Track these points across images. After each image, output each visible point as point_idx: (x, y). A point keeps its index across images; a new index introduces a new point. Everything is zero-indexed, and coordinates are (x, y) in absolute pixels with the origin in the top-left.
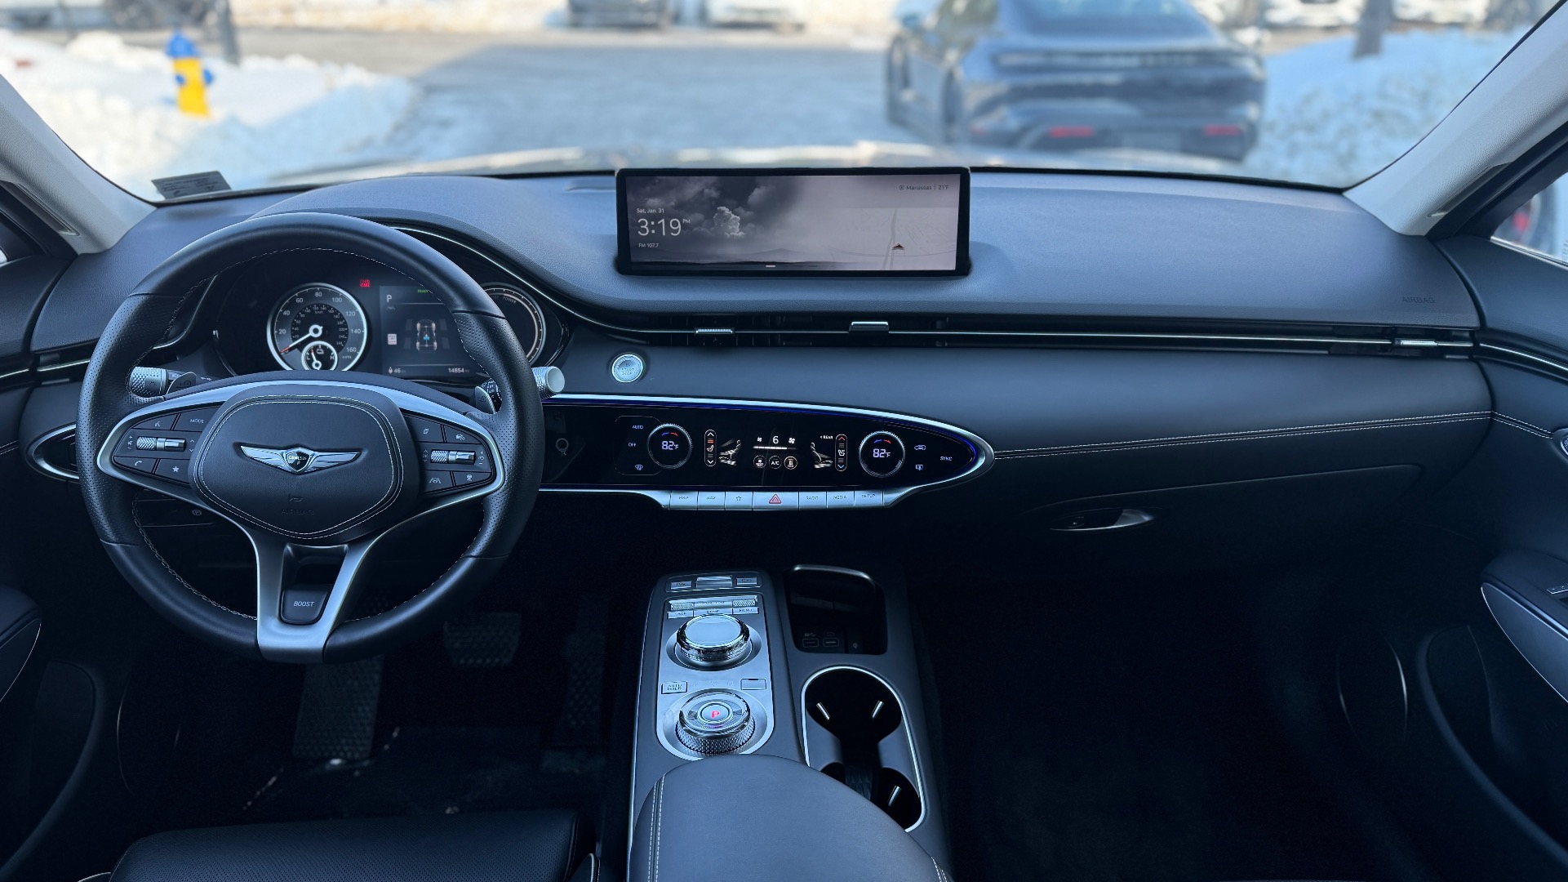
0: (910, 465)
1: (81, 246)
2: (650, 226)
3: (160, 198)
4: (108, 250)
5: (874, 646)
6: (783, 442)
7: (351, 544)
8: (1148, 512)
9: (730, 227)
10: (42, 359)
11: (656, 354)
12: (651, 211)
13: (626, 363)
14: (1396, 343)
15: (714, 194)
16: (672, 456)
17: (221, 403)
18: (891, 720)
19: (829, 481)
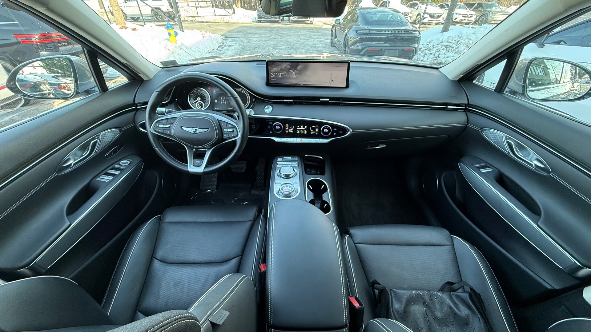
0: (332, 133)
1: (145, 78)
2: (274, 75)
3: (162, 66)
4: (150, 79)
5: (322, 173)
6: (304, 127)
7: (208, 149)
8: (385, 145)
9: (293, 75)
10: (138, 105)
11: (274, 106)
12: (274, 71)
13: (268, 108)
14: (447, 107)
15: (289, 67)
16: (278, 130)
17: (177, 117)
18: (325, 190)
19: (314, 136)
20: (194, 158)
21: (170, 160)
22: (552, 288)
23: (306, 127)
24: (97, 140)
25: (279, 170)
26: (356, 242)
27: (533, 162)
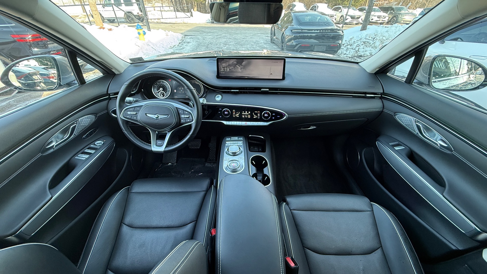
0: (272, 118)
1: (116, 73)
2: (223, 69)
3: (131, 62)
4: (121, 73)
5: (264, 151)
6: (248, 113)
7: (168, 132)
8: (315, 126)
9: (239, 69)
10: (111, 95)
11: (224, 95)
12: (223, 66)
13: (218, 97)
14: (366, 95)
15: (236, 63)
16: (227, 115)
17: (142, 106)
18: (266, 165)
19: (256, 120)
20: (156, 139)
21: (136, 141)
22: (456, 248)
23: (249, 112)
24: (76, 124)
25: (227, 148)
26: (291, 209)
27: (439, 142)
